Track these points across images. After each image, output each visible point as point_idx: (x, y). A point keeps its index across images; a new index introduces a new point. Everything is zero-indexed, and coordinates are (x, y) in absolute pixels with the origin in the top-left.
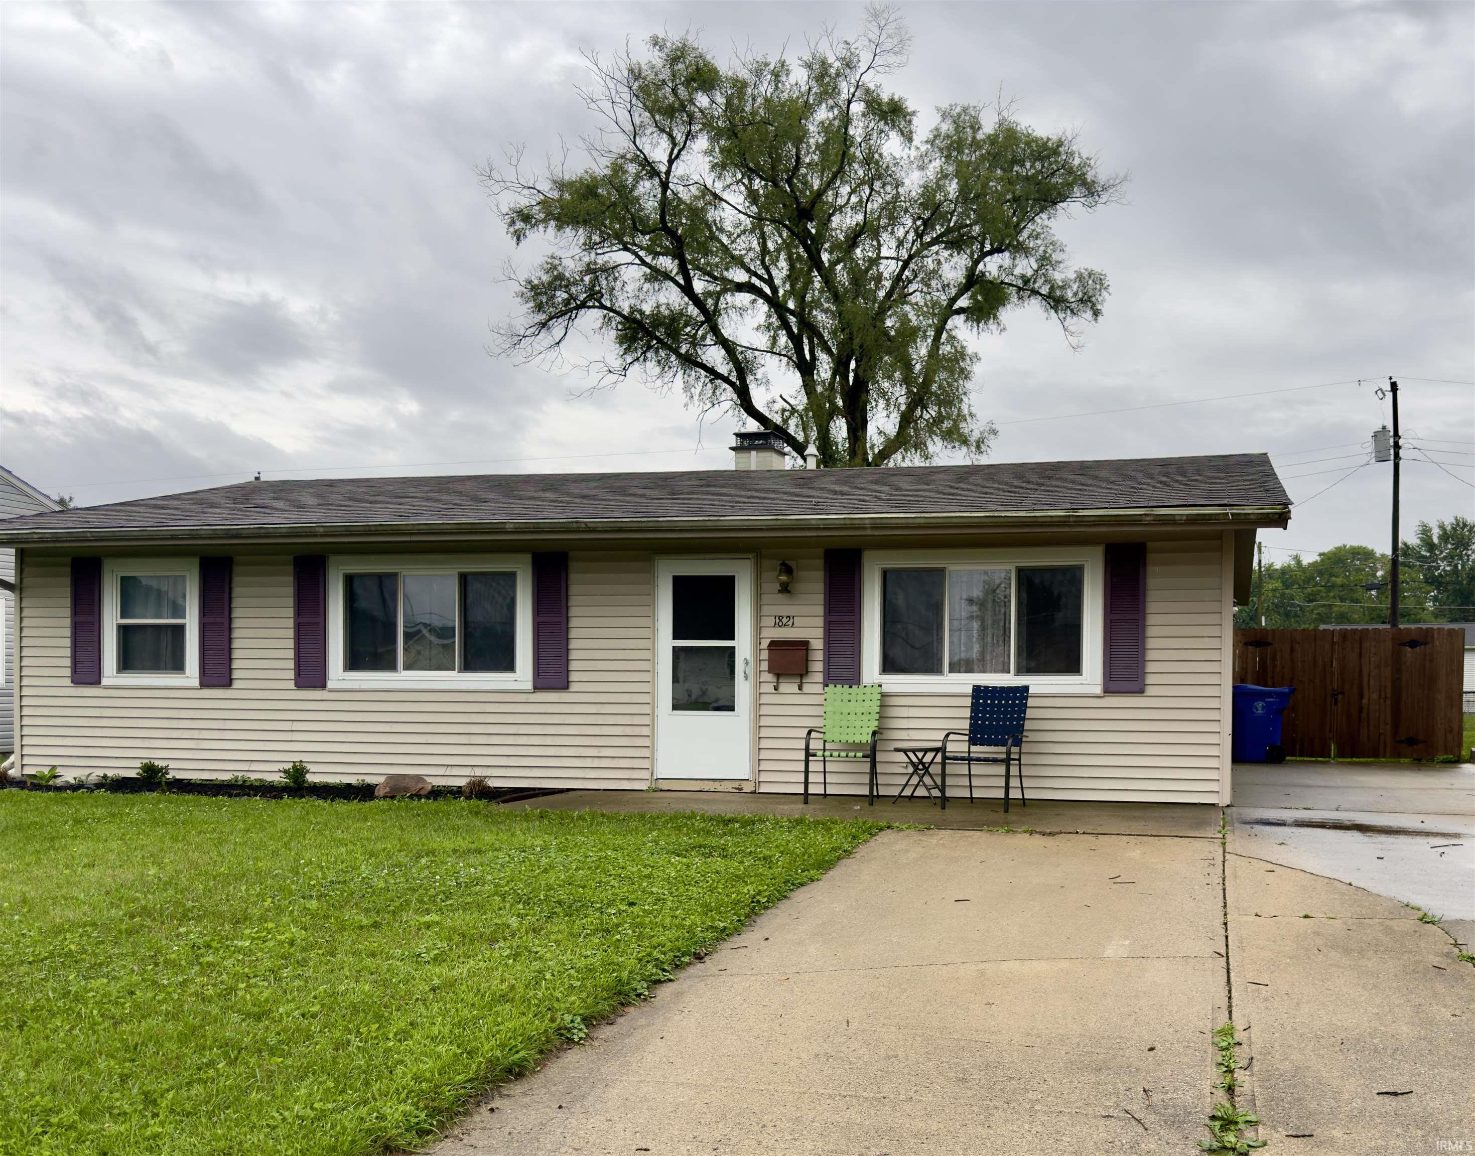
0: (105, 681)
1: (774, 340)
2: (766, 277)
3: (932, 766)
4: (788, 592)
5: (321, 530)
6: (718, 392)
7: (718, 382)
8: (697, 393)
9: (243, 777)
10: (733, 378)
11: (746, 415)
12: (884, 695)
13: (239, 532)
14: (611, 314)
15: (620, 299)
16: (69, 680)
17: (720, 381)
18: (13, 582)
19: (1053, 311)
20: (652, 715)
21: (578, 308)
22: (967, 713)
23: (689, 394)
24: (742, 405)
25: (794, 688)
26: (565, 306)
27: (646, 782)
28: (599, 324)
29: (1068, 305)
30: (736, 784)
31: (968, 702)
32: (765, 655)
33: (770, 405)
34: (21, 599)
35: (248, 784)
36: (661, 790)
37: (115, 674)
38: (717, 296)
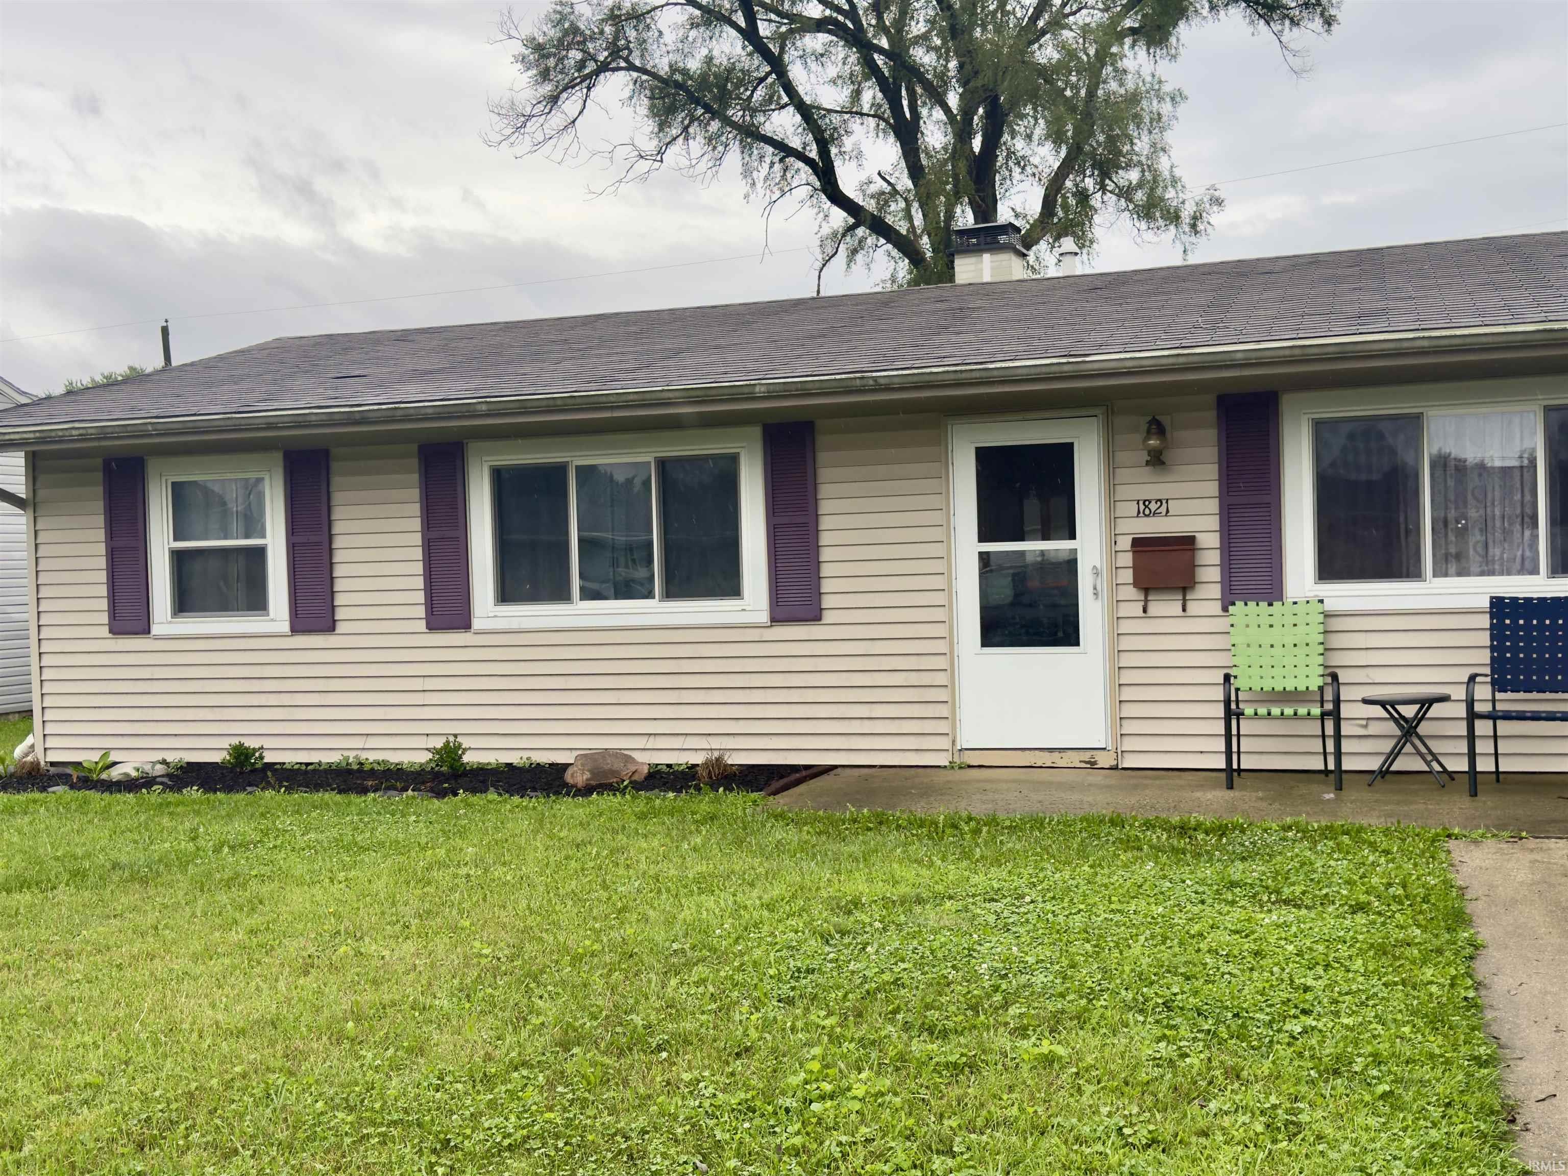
0: (156, 630)
1: (857, 95)
2: (846, 7)
3: (1423, 723)
4: (1163, 463)
5: (484, 407)
6: (789, 175)
7: (791, 160)
8: (762, 178)
9: (356, 757)
10: (813, 154)
11: (829, 203)
12: (1327, 615)
13: (366, 415)
14: (645, 77)
15: (657, 54)
16: (107, 628)
17: (792, 159)
18: (24, 496)
19: (1262, 22)
20: (951, 654)
21: (597, 73)
22: (1485, 639)
23: (750, 181)
24: (824, 191)
25: (1176, 607)
26: (579, 70)
27: (944, 754)
28: (627, 93)
29: (1285, 11)
30: (1086, 756)
31: (1485, 621)
32: (1127, 559)
33: (865, 187)
34: (35, 518)
35: (367, 767)
36: (970, 766)
37: (169, 619)
38: (782, 39)
